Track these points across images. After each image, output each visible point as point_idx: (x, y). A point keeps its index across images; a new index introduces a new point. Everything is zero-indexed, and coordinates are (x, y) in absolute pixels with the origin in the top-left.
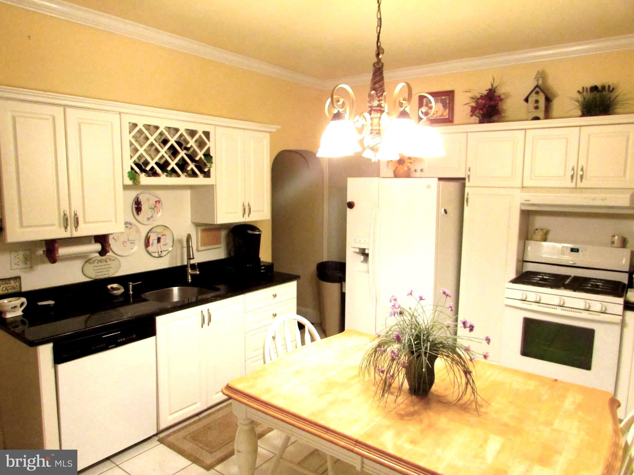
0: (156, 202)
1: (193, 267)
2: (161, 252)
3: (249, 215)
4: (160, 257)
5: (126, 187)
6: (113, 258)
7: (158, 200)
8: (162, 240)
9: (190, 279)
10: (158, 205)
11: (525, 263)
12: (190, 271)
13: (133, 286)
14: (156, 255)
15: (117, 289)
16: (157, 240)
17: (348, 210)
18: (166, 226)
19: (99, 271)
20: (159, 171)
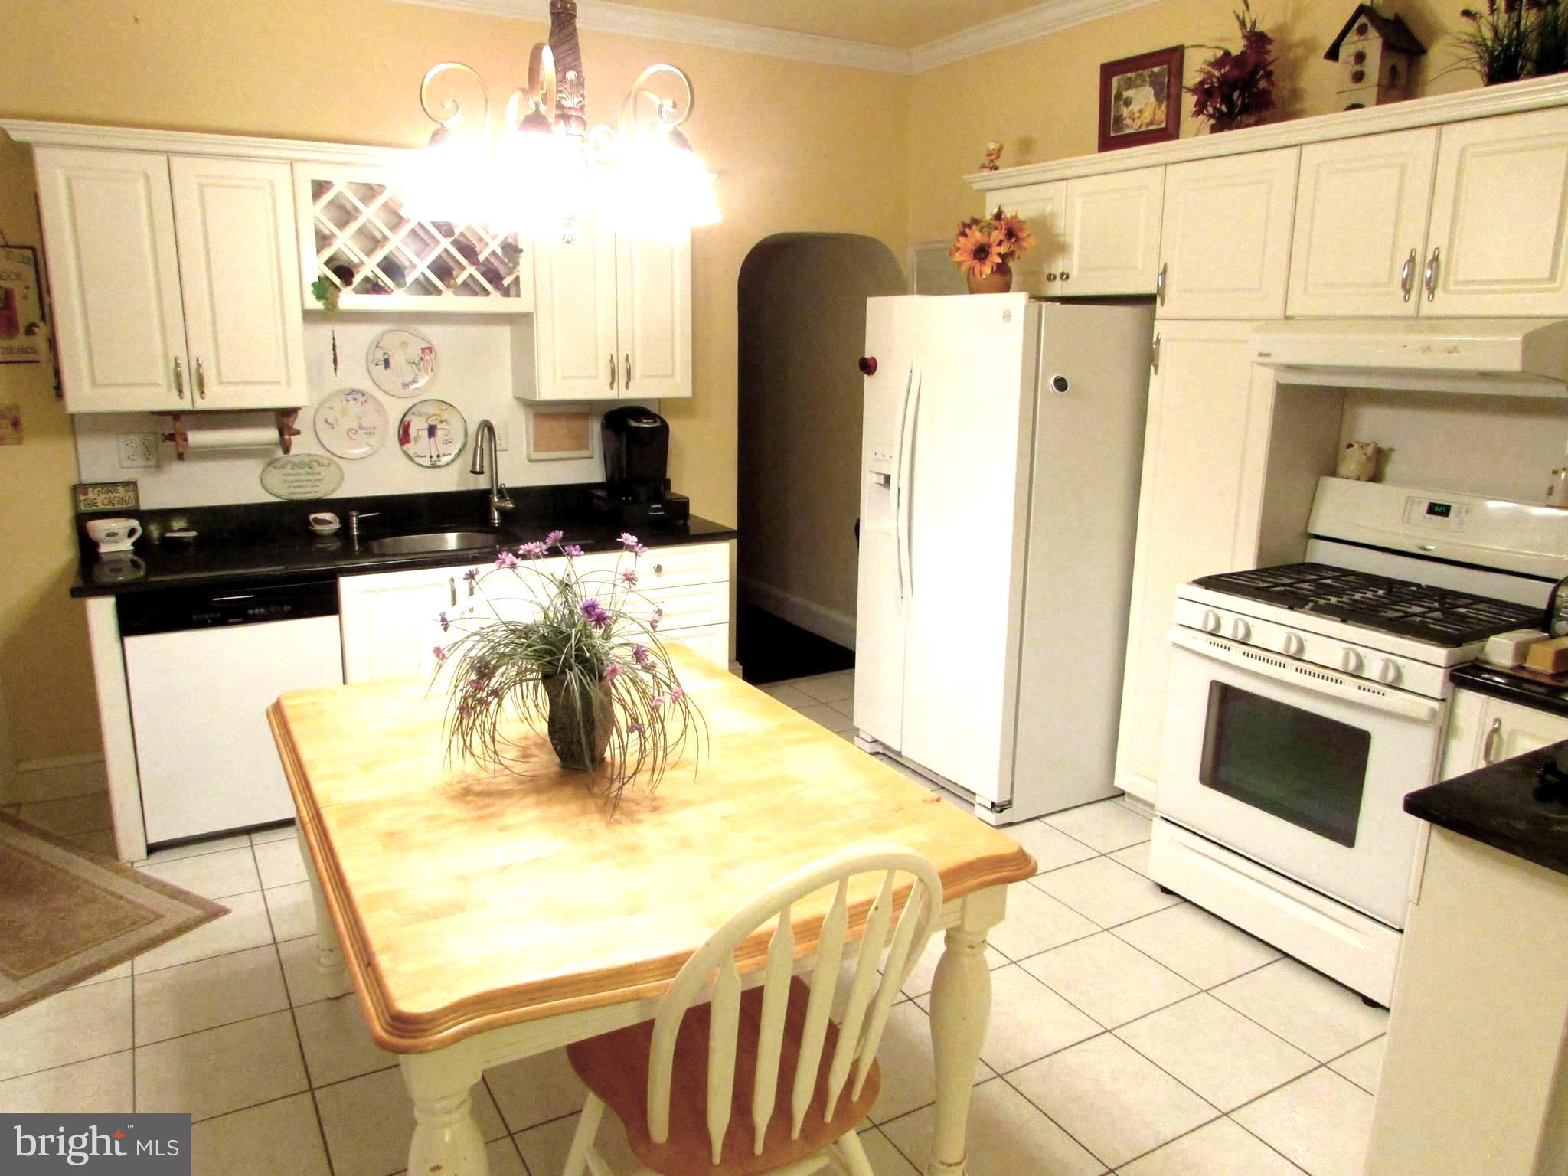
0: (423, 350)
1: (502, 493)
2: (438, 456)
3: (627, 384)
4: (434, 466)
5: (309, 316)
6: (326, 462)
7: (427, 345)
8: (440, 433)
9: (496, 517)
10: (427, 358)
11: (1312, 541)
12: (496, 500)
13: (361, 522)
14: (426, 462)
15: (328, 522)
16: (426, 432)
17: (862, 377)
18: (446, 403)
19: (295, 484)
20: (385, 279)
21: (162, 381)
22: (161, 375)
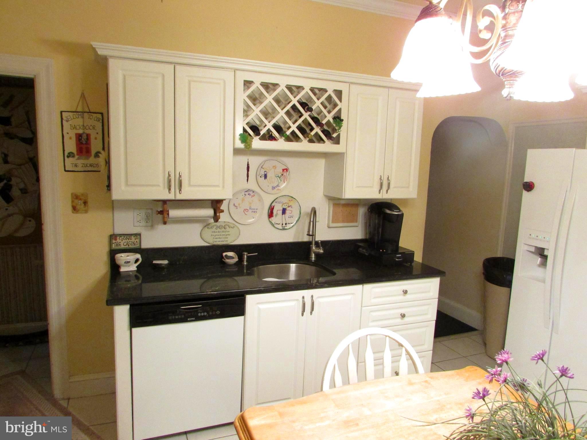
0: (283, 170)
1: (317, 243)
2: (286, 224)
3: (387, 191)
4: (284, 229)
5: (237, 152)
6: (232, 226)
7: (285, 168)
8: (287, 212)
9: (313, 257)
10: (285, 174)
12: (314, 248)
13: (248, 257)
14: (280, 227)
15: (231, 257)
16: (281, 211)
17: (525, 193)
18: (292, 197)
19: (216, 237)
20: (275, 133)
21: (161, 185)
22: (161, 180)
